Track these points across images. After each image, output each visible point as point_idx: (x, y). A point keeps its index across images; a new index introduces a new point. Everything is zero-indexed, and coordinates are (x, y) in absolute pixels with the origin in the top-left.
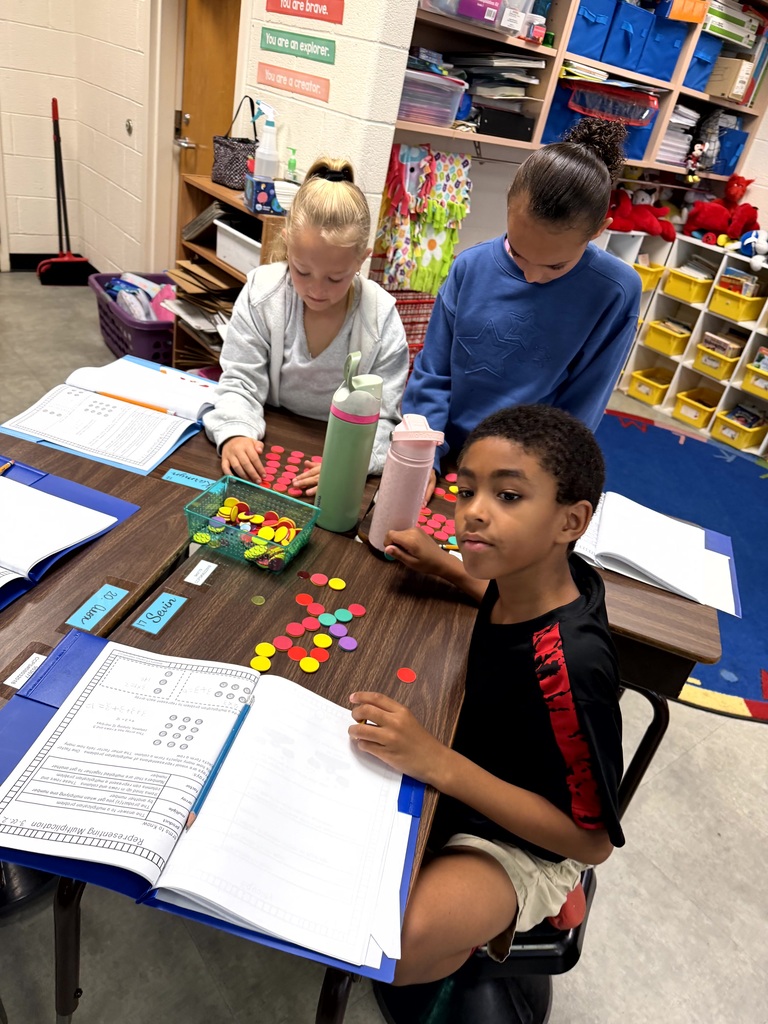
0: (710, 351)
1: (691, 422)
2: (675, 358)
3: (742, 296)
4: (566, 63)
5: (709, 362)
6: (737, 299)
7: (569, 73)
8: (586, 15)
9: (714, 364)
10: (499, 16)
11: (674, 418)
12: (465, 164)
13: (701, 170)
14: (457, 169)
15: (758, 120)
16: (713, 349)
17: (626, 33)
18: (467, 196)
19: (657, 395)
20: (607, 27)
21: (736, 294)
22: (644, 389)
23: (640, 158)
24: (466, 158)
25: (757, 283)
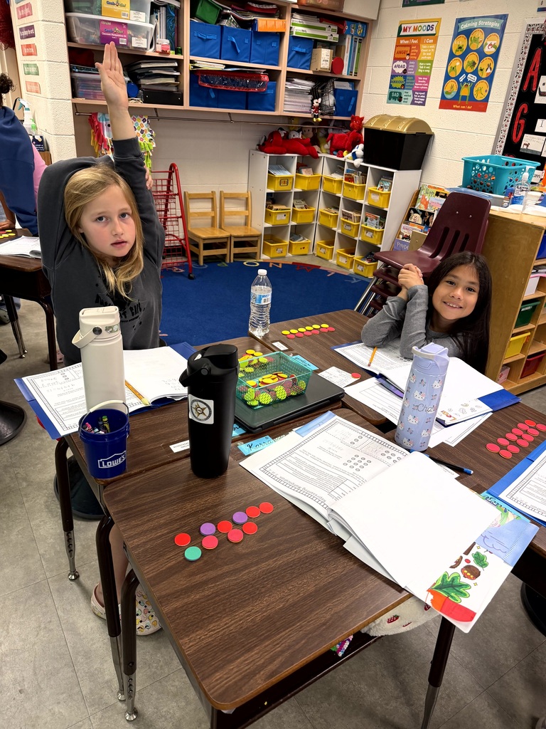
0: (346, 220)
1: (344, 266)
2: (334, 229)
3: (355, 184)
4: (192, 62)
5: (347, 227)
6: (352, 186)
7: (195, 67)
8: (199, 36)
9: (349, 228)
10: (129, 41)
11: (338, 265)
12: (144, 120)
13: (322, 114)
14: (139, 124)
15: (361, 82)
16: (347, 219)
17: (233, 43)
18: (151, 138)
19: (329, 252)
20: (219, 40)
21: (352, 184)
22: (323, 251)
23: (274, 111)
24: (144, 117)
25: (361, 175)
